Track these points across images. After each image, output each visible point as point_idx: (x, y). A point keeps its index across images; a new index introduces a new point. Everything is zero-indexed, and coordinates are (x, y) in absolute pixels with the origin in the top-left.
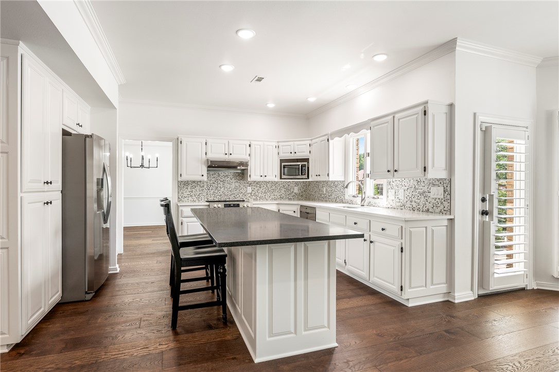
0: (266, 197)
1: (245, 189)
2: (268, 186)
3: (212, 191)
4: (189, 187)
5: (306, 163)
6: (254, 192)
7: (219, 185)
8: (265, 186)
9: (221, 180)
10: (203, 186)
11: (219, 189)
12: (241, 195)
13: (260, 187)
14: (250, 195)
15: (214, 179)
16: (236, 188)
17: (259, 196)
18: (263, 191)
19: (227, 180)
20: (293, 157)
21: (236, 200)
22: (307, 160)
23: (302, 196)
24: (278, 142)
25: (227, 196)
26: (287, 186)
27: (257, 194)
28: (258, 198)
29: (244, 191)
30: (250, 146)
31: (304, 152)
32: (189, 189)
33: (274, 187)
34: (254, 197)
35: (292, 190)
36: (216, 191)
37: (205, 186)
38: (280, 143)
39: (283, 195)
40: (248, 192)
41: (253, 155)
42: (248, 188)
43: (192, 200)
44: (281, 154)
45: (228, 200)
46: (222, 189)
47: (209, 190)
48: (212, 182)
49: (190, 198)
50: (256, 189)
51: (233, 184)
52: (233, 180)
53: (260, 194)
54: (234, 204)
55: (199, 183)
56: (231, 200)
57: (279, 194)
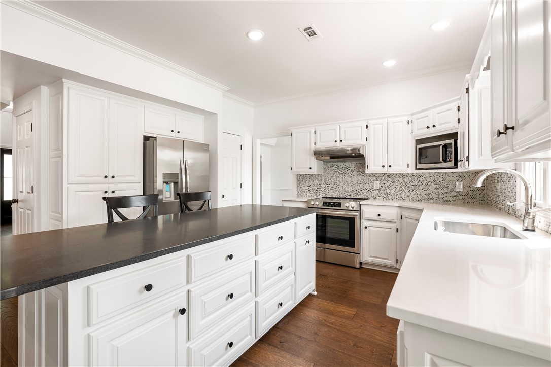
0: (403, 196)
1: (370, 184)
2: (406, 179)
3: (331, 186)
4: (308, 181)
5: (452, 141)
6: (383, 189)
7: (338, 179)
8: (401, 180)
9: (341, 173)
10: (321, 180)
11: (338, 183)
12: (365, 192)
13: (393, 182)
14: (377, 192)
15: (332, 172)
16: (358, 183)
17: (392, 194)
18: (398, 187)
19: (347, 172)
20: (432, 133)
21: (358, 197)
22: (454, 136)
23: (472, 197)
24: (412, 114)
25: (348, 192)
26: (441, 180)
27: (388, 191)
28: (390, 197)
29: (369, 187)
30: (367, 127)
31: (448, 122)
32: (307, 184)
33: (416, 182)
34: (383, 195)
35: (450, 187)
36: (335, 186)
37: (323, 181)
38: (414, 116)
39: (433, 194)
40: (375, 188)
41: (371, 139)
42: (375, 182)
43: (310, 195)
44: (415, 132)
45: (348, 197)
46: (342, 184)
47: (327, 184)
48: (330, 175)
49: (308, 193)
50: (387, 184)
51: (355, 178)
52: (355, 173)
53: (393, 192)
54: (334, 203)
55: (317, 177)
56: (352, 197)
57: (426, 192)
